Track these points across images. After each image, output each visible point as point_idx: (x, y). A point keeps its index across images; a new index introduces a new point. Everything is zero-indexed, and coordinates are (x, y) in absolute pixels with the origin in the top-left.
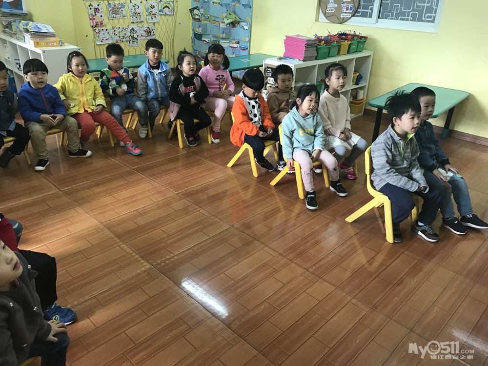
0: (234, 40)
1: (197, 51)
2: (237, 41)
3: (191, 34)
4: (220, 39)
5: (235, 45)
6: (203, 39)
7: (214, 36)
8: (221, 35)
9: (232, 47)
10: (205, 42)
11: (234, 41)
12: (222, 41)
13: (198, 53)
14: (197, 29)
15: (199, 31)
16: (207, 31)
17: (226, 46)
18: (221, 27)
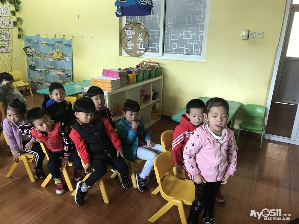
0: (61, 69)
1: (32, 78)
2: (63, 70)
3: (27, 66)
4: (50, 69)
5: (62, 73)
6: (36, 69)
7: (45, 68)
8: (50, 66)
9: (59, 75)
10: (38, 72)
11: (61, 71)
12: (51, 71)
13: (33, 80)
14: (31, 63)
15: (33, 63)
16: (39, 64)
17: (55, 74)
18: (49, 60)
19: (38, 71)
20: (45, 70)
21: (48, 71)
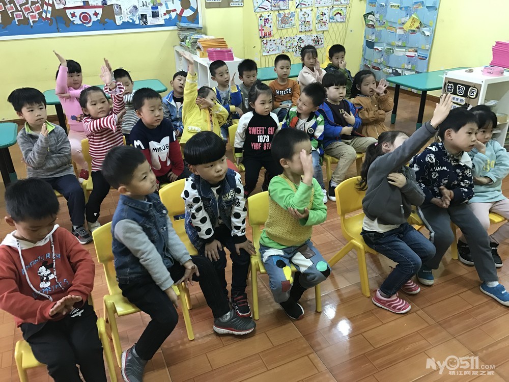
0: (412, 48)
1: (367, 60)
2: (416, 49)
3: (362, 42)
4: (395, 47)
5: (412, 54)
6: (375, 47)
8: (397, 43)
9: (408, 56)
10: (377, 51)
11: (412, 50)
12: (397, 50)
13: (368, 63)
14: (370, 37)
15: (372, 38)
16: (381, 38)
17: (401, 55)
18: (397, 33)
19: (378, 49)
20: (388, 49)
21: (393, 49)
